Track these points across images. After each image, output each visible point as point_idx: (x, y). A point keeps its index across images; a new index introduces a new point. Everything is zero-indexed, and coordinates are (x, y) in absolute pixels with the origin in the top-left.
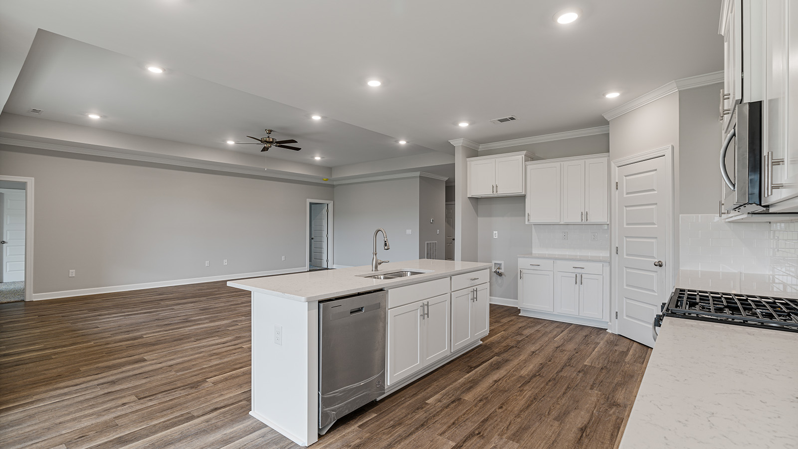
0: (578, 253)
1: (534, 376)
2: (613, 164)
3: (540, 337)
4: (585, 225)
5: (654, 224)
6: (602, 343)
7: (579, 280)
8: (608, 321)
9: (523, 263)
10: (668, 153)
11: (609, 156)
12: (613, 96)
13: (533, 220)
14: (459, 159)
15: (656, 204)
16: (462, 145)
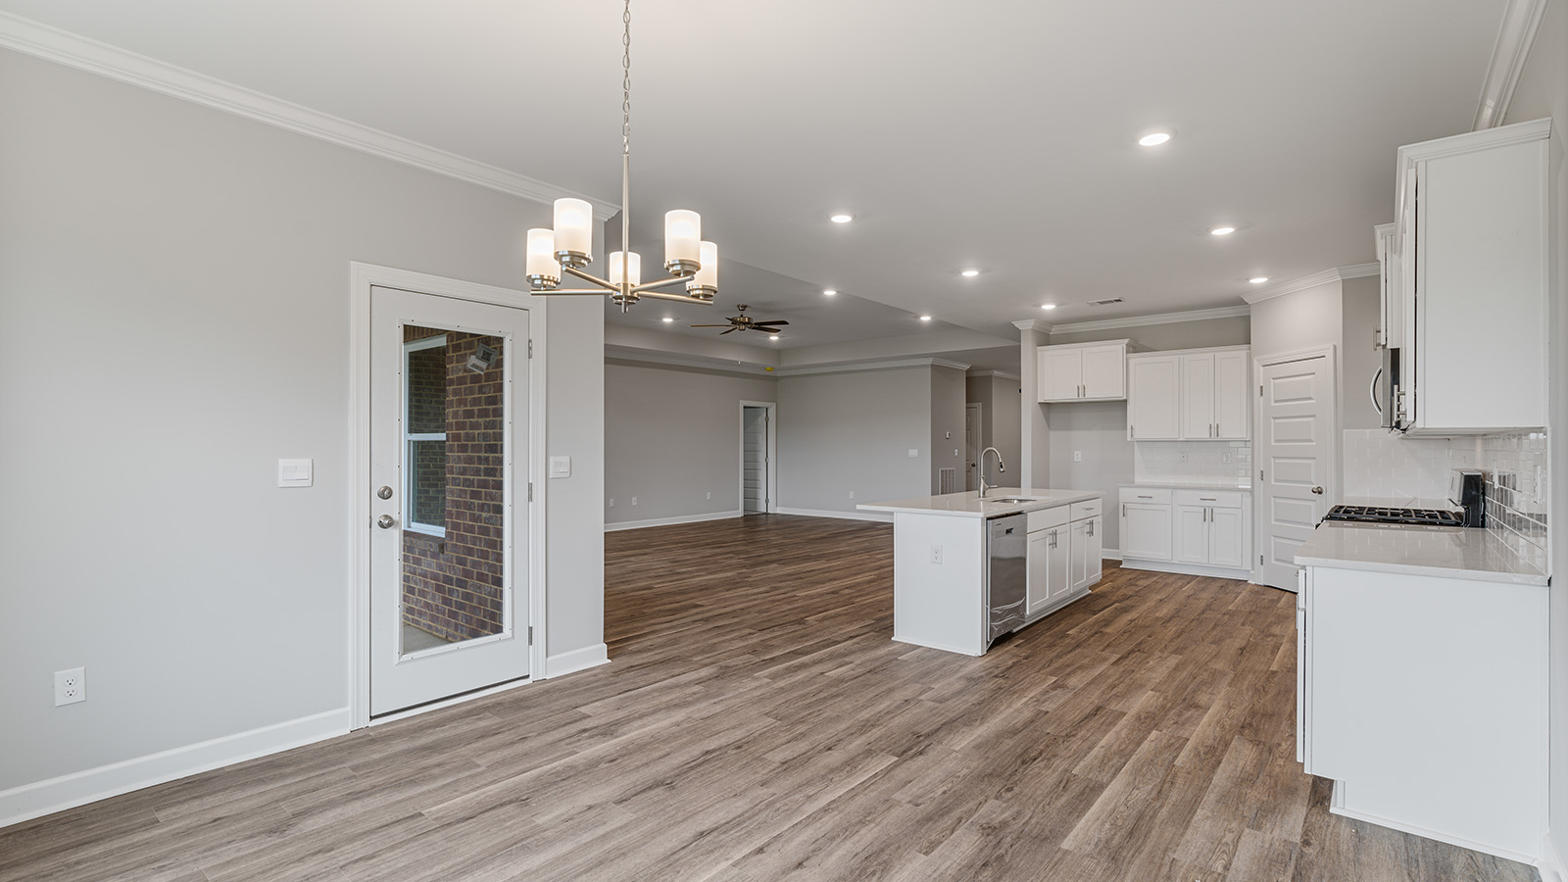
0: (1202, 481)
1: (1174, 617)
2: (1255, 362)
3: (1162, 588)
4: (1216, 443)
5: (1311, 441)
6: (1244, 593)
7: (1208, 516)
8: (1250, 568)
9: (1126, 494)
10: (1330, 354)
11: (1250, 349)
12: (1258, 281)
13: (1138, 435)
14: (1027, 346)
15: (1314, 416)
16: (1032, 330)
